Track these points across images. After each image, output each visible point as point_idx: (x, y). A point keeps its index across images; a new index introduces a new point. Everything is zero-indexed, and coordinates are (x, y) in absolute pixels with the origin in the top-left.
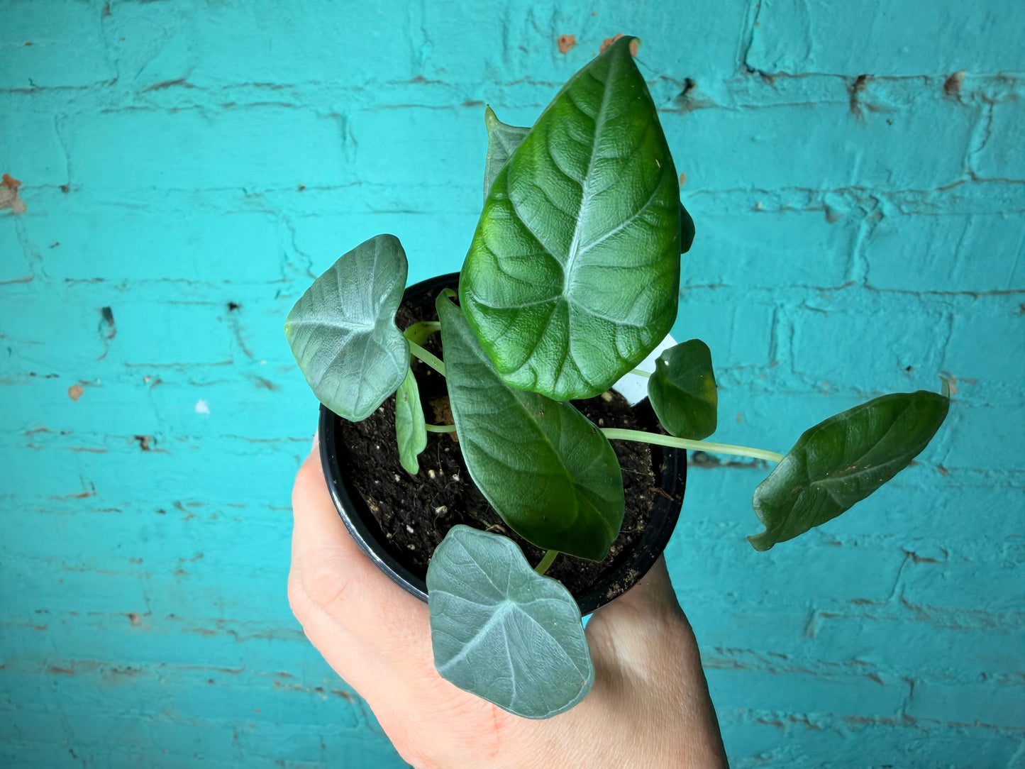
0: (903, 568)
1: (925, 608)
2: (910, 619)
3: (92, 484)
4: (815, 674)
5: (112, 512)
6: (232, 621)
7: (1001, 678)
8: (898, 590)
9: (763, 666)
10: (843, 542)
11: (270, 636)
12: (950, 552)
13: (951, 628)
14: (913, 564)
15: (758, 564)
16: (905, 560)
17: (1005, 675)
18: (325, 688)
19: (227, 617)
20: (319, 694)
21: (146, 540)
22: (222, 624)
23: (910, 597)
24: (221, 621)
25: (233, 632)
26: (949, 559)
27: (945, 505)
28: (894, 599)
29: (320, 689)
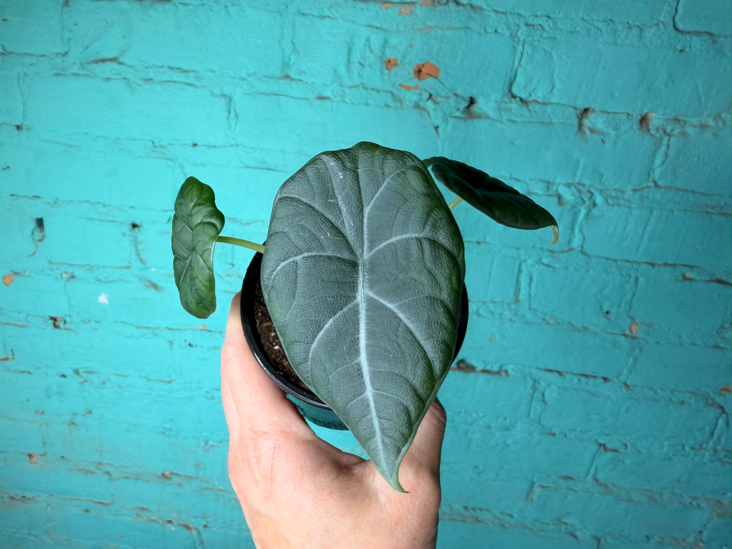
0: (597, 455)
1: (610, 485)
2: (599, 493)
3: (12, 350)
4: (532, 530)
5: (25, 374)
6: (108, 464)
7: (659, 539)
8: (592, 471)
9: (496, 521)
10: (557, 433)
11: (137, 478)
12: (629, 445)
13: (627, 501)
14: (603, 453)
15: (497, 445)
16: (598, 449)
17: (662, 538)
18: (174, 521)
19: (105, 461)
20: (169, 525)
21: (49, 397)
22: (100, 466)
23: (600, 477)
24: (100, 464)
25: (108, 473)
26: (628, 450)
27: (627, 411)
28: (590, 477)
29: (170, 522)
